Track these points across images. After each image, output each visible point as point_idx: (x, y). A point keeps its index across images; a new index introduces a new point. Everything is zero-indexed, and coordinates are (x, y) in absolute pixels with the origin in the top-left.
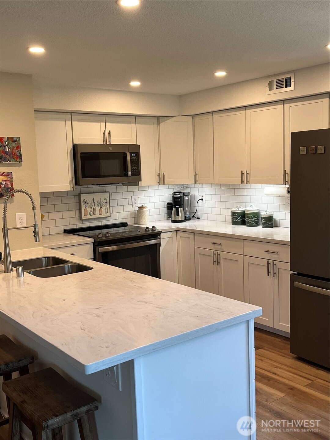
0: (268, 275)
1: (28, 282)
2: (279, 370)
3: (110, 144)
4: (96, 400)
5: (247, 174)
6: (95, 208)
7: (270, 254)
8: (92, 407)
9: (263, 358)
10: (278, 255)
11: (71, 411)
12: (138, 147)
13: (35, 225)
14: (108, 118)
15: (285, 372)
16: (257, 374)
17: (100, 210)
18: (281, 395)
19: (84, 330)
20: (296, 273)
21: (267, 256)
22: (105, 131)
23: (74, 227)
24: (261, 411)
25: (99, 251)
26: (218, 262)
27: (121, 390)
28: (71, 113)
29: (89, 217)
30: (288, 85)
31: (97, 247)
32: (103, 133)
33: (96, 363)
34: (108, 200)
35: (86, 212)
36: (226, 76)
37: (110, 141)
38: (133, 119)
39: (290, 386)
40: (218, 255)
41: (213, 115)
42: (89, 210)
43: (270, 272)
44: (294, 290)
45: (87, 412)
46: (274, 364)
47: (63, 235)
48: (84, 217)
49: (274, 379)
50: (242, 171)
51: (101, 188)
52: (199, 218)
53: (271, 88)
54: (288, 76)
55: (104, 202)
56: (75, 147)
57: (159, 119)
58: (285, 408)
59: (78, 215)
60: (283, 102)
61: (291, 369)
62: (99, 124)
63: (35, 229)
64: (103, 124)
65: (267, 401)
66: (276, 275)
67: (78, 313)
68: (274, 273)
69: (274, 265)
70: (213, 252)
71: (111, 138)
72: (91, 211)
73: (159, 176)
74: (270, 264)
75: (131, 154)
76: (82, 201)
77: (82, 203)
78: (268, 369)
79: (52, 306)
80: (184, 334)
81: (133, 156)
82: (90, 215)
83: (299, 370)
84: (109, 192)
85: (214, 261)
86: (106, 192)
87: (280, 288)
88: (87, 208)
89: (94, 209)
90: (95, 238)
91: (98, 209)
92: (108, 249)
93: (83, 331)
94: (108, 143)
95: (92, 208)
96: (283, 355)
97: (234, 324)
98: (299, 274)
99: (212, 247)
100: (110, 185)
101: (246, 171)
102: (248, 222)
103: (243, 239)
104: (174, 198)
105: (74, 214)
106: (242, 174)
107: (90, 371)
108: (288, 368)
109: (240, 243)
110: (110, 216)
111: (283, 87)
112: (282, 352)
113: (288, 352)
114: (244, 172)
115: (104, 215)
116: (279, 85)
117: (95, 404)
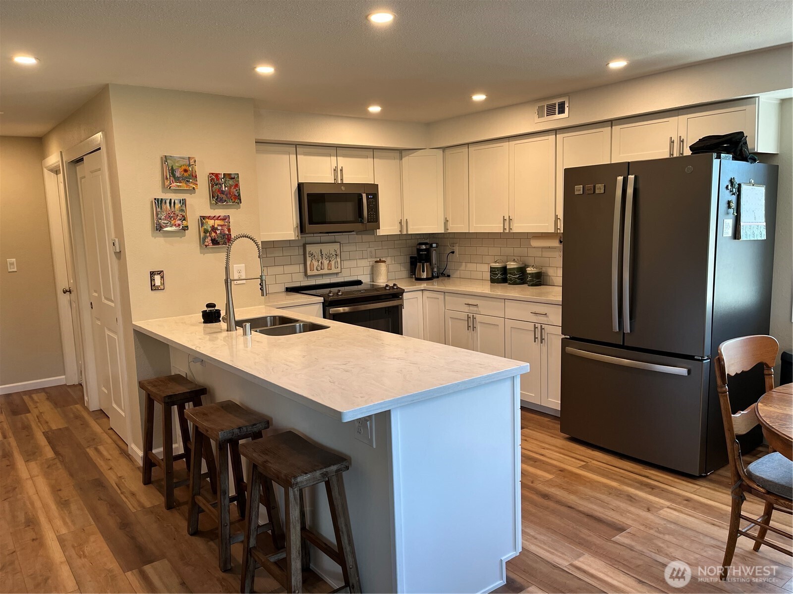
0: (535, 342)
1: (258, 340)
2: (548, 451)
3: (342, 184)
4: (346, 460)
5: (510, 220)
6: (323, 262)
7: (537, 316)
8: (343, 466)
9: (527, 439)
10: (547, 317)
11: (321, 469)
12: (376, 187)
13: (261, 276)
14: (340, 151)
15: (555, 454)
16: (523, 455)
17: (328, 264)
18: (549, 476)
19: (334, 383)
20: (569, 337)
21: (534, 319)
22: (337, 167)
23: (297, 285)
24: (527, 494)
25: (330, 313)
26: (474, 327)
27: (375, 447)
28: (296, 145)
29: (315, 272)
30: (562, 111)
31: (327, 308)
32: (334, 170)
33: (353, 411)
34: (338, 252)
35: (312, 266)
36: (486, 100)
37: (342, 180)
38: (370, 153)
39: (560, 467)
40: (474, 318)
41: (468, 148)
42: (315, 263)
43: (537, 338)
44: (566, 358)
45: (337, 471)
46: (541, 444)
47: (284, 294)
48: (309, 273)
49: (540, 461)
50: (504, 217)
51: (331, 237)
52: (449, 276)
53: (540, 115)
54: (561, 100)
55: (334, 254)
56: (300, 186)
57: (401, 153)
58: (553, 490)
59: (302, 269)
60: (556, 131)
61: (562, 451)
62: (330, 158)
63: (262, 281)
64: (334, 159)
65: (532, 482)
66: (545, 341)
67: (323, 368)
68: (542, 339)
69: (542, 329)
70: (468, 315)
71: (344, 176)
72: (318, 265)
73: (401, 223)
74: (537, 328)
75: (367, 195)
76: (307, 252)
77: (308, 256)
78: (534, 450)
79: (292, 362)
80: (444, 387)
81: (371, 198)
82: (317, 270)
83: (570, 452)
84: (340, 242)
85: (469, 327)
86: (335, 242)
87: (549, 356)
88: (313, 261)
89: (321, 263)
90: (325, 298)
91: (326, 262)
92: (339, 310)
93: (332, 384)
94: (339, 182)
95: (320, 262)
96: (552, 435)
97: (498, 379)
98: (572, 338)
99: (466, 309)
100: (341, 234)
101: (509, 217)
102: (511, 279)
103: (505, 299)
104: (419, 250)
105: (299, 268)
106: (504, 220)
107: (347, 419)
108: (557, 449)
109: (501, 304)
110: (341, 272)
111: (555, 114)
112: (551, 433)
113: (559, 432)
114: (507, 218)
115: (334, 271)
116: (551, 111)
117: (345, 464)
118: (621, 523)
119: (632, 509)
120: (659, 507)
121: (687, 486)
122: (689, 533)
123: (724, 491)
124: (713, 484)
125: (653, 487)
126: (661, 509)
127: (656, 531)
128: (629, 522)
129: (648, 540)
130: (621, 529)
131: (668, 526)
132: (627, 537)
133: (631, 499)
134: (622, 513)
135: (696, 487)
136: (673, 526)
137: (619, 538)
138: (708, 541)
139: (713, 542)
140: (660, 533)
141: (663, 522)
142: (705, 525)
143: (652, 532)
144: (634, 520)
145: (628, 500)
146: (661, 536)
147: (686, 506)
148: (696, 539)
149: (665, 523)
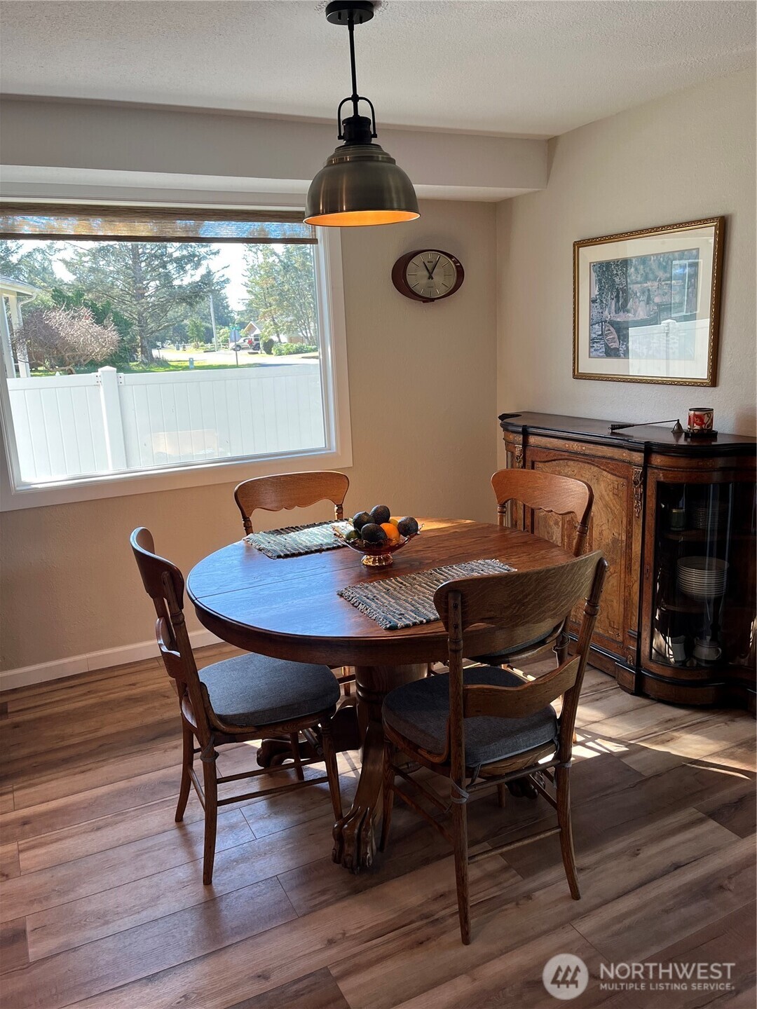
120: (10, 861)
130: (18, 934)
147: (37, 832)
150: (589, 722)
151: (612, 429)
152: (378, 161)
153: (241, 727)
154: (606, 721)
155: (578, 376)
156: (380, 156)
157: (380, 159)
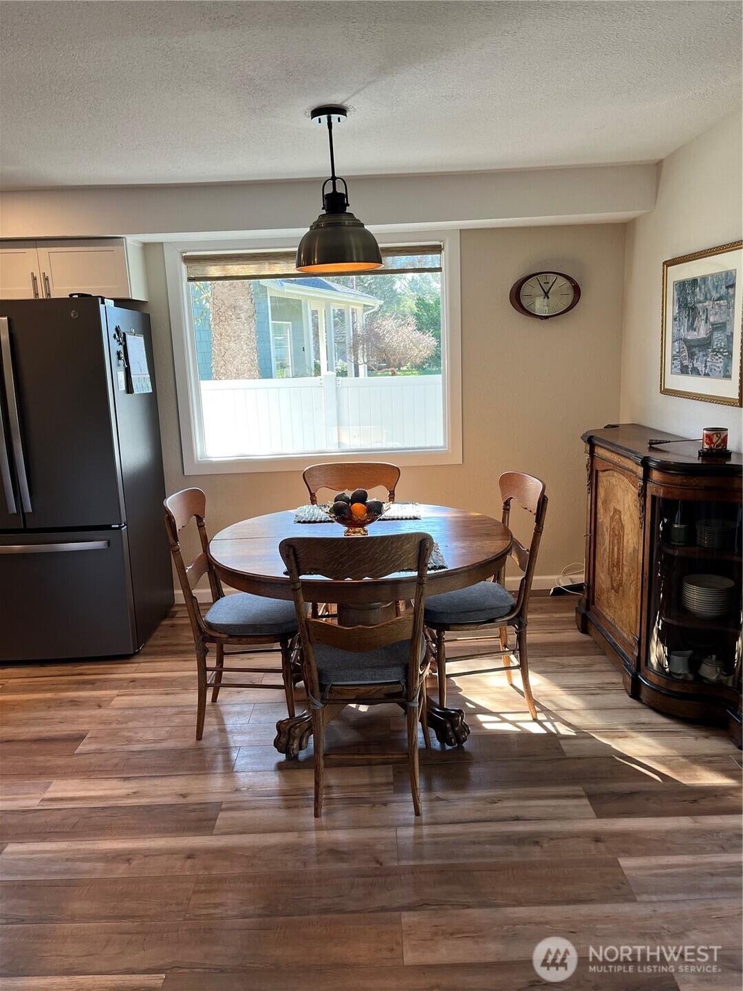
118: (77, 732)
119: (81, 713)
120: (108, 699)
121: (127, 667)
122: (149, 711)
123: (162, 660)
124: (149, 657)
125: (92, 682)
126: (112, 701)
127: (117, 724)
128: (86, 727)
129: (114, 735)
130: (80, 738)
131: (127, 713)
132: (90, 743)
133: (75, 703)
134: (72, 721)
135: (137, 665)
136: (131, 712)
137: (82, 748)
138: (169, 711)
139: (175, 710)
140: (122, 723)
141: (119, 712)
142: (161, 698)
143: (114, 726)
144: (89, 723)
145: (73, 705)
146: (124, 726)
147: (135, 687)
148: (158, 714)
149: (122, 712)
150: (562, 708)
151: (650, 444)
152: (345, 226)
153: (220, 633)
154: (582, 712)
155: (666, 392)
156: (347, 222)
157: (347, 224)
